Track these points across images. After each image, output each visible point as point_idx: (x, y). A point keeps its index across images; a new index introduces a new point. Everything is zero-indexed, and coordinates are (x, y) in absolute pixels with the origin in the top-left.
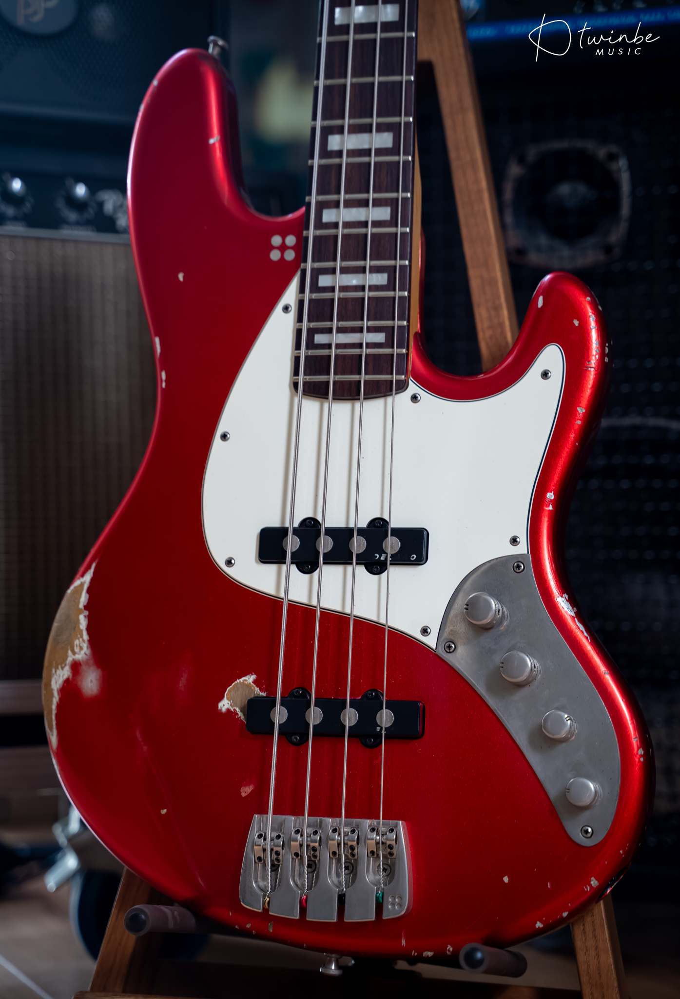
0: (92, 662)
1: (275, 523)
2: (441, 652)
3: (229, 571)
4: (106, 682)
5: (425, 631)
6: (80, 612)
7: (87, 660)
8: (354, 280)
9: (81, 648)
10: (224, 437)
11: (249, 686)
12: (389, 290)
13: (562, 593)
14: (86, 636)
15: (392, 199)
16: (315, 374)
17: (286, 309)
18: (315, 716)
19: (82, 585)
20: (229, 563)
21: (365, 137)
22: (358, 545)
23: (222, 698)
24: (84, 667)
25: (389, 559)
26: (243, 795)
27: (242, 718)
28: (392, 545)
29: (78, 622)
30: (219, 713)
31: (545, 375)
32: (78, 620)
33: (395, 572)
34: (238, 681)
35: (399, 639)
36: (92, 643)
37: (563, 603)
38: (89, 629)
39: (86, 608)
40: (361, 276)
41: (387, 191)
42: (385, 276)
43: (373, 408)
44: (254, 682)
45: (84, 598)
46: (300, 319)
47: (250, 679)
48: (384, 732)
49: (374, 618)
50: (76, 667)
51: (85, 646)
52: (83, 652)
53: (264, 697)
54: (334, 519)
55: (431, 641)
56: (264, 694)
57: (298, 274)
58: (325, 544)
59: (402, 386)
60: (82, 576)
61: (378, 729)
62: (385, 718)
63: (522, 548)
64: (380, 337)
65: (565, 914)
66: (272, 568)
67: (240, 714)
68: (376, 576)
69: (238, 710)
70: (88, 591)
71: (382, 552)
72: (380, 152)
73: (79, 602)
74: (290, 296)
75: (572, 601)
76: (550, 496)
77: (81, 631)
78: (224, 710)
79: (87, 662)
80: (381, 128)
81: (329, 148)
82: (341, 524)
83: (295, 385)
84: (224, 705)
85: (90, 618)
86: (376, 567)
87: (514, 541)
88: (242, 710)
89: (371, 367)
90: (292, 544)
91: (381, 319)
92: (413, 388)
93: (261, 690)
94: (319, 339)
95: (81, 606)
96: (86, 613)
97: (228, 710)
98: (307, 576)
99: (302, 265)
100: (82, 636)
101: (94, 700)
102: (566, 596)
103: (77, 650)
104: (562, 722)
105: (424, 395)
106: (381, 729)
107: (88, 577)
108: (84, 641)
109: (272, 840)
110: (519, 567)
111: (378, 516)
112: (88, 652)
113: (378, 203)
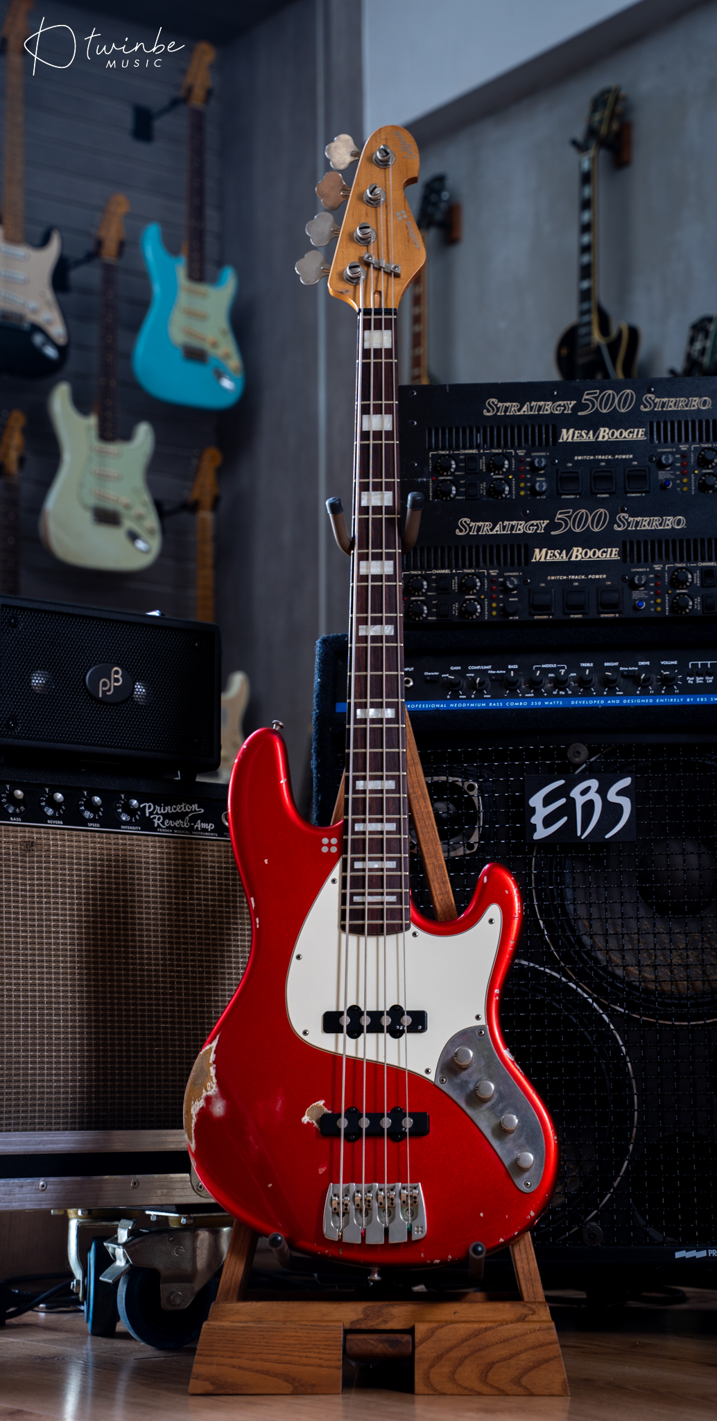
0: (219, 1096)
1: (332, 1008)
2: (438, 1084)
3: (305, 1038)
4: (228, 1108)
5: (427, 1071)
6: (211, 1065)
7: (216, 1095)
8: (376, 865)
9: (212, 1088)
10: (298, 957)
11: (320, 1107)
12: (397, 871)
13: (505, 1048)
14: (215, 1080)
15: (396, 819)
16: (354, 920)
17: (334, 881)
18: (365, 1123)
19: (211, 1049)
20: (305, 1033)
21: (379, 782)
22: (386, 1021)
23: (304, 1115)
24: (214, 1099)
25: (405, 1028)
26: (320, 1173)
27: (317, 1127)
28: (407, 1020)
29: (209, 1071)
30: (303, 1124)
31: (491, 921)
32: (209, 1070)
33: (409, 1037)
34: (313, 1104)
35: (414, 1077)
36: (218, 1084)
37: (506, 1053)
38: (216, 1076)
39: (214, 1062)
40: (380, 862)
41: (393, 814)
42: (395, 863)
43: (391, 939)
44: (324, 1105)
45: (212, 1057)
46: (344, 886)
47: (321, 1103)
48: (407, 1130)
49: (396, 1064)
50: (208, 1100)
51: (214, 1086)
52: (213, 1090)
53: (329, 1114)
54: (371, 1007)
55: (431, 1077)
56: (330, 1112)
57: (341, 860)
58: (366, 1021)
59: (408, 927)
60: (211, 1043)
61: (404, 1129)
62: (408, 1123)
63: (483, 1022)
64: (393, 899)
65: (516, 1233)
66: (332, 1036)
67: (316, 1124)
68: (397, 1040)
69: (314, 1122)
70: (215, 1052)
71: (401, 1024)
72: (388, 791)
73: (209, 1059)
74: (336, 873)
75: (512, 1052)
76: (497, 991)
77: (212, 1077)
78: (305, 1122)
79: (216, 1096)
80: (389, 778)
81: (357, 789)
82: (374, 1009)
83: (343, 928)
84: (306, 1119)
85: (217, 1069)
86: (396, 1033)
87: (478, 1017)
88: (317, 1122)
89: (389, 916)
90: (345, 1021)
91: (393, 888)
92: (413, 928)
93: (329, 1109)
94: (356, 899)
95: (211, 1062)
96: (215, 1066)
97: (308, 1122)
98: (354, 1040)
99: (344, 856)
100: (212, 1080)
101: (220, 1119)
102: (508, 1049)
103: (209, 1089)
104: (512, 1120)
105: (420, 933)
106: (406, 1129)
107: (214, 1044)
108: (213, 1083)
109: (343, 1198)
110: (481, 1032)
111: (396, 1004)
112: (217, 1090)
113: (389, 821)
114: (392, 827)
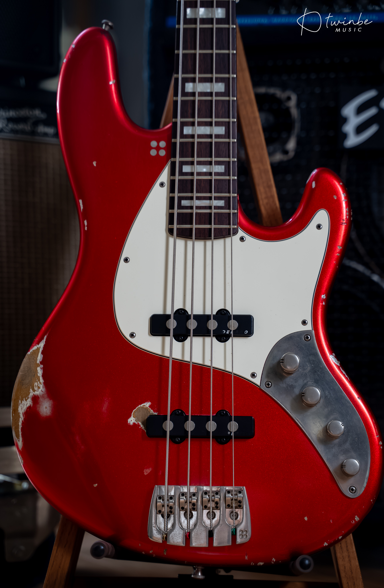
0: (46, 396)
1: (159, 311)
2: (264, 388)
3: (134, 341)
4: (55, 408)
5: (253, 375)
6: (38, 365)
7: (43, 395)
8: (204, 169)
9: (39, 388)
10: (126, 260)
11: (146, 409)
12: (226, 175)
13: (331, 353)
14: (42, 380)
15: (225, 122)
16: (182, 224)
17: (162, 185)
18: (190, 426)
19: (38, 349)
20: (132, 335)
21: (208, 85)
22: (213, 325)
23: (130, 416)
24: (41, 399)
25: (232, 333)
26: (145, 474)
27: (143, 428)
28: (233, 325)
29: (36, 371)
30: (129, 425)
31: (319, 227)
32: (37, 370)
33: (236, 342)
34: (140, 406)
35: (239, 379)
36: (46, 384)
37: (332, 359)
38: (43, 376)
39: (41, 363)
40: (208, 166)
41: (222, 117)
42: (223, 167)
43: (219, 244)
44: (150, 406)
45: (40, 357)
46: (172, 190)
47: (147, 404)
48: (232, 434)
49: (222, 367)
50: (36, 399)
51: (41, 386)
52: (40, 390)
53: (156, 415)
54: (198, 310)
55: (257, 381)
56: (156, 414)
57: (169, 163)
58: (192, 325)
59: (235, 232)
60: (38, 344)
61: (229, 433)
62: (233, 427)
63: (309, 327)
64: (221, 203)
65: (340, 538)
66: (158, 339)
67: (142, 426)
68: (223, 344)
69: (140, 423)
70: (42, 353)
71: (227, 329)
72: (218, 94)
73: (37, 360)
74: (164, 176)
75: (337, 357)
76: (323, 296)
77: (39, 377)
78: (131, 423)
79: (43, 396)
80: (218, 80)
81: (186, 91)
82: (201, 312)
83: (170, 231)
84: (132, 420)
85: (44, 369)
86: (222, 338)
87: (304, 323)
88: (143, 423)
89: (217, 220)
90: (172, 324)
91: (221, 193)
92: (241, 233)
93: (154, 411)
94: (184, 203)
95: (38, 362)
96: (42, 366)
97: (134, 423)
98: (180, 343)
99: (172, 159)
100: (39, 380)
101: (47, 418)
102: (334, 354)
103: (36, 389)
104: (338, 427)
105: (248, 237)
106: (231, 433)
107: (42, 345)
108: (40, 383)
109: (168, 500)
110: (308, 338)
111: (223, 308)
112: (44, 390)
113: (218, 124)
114: (221, 130)
